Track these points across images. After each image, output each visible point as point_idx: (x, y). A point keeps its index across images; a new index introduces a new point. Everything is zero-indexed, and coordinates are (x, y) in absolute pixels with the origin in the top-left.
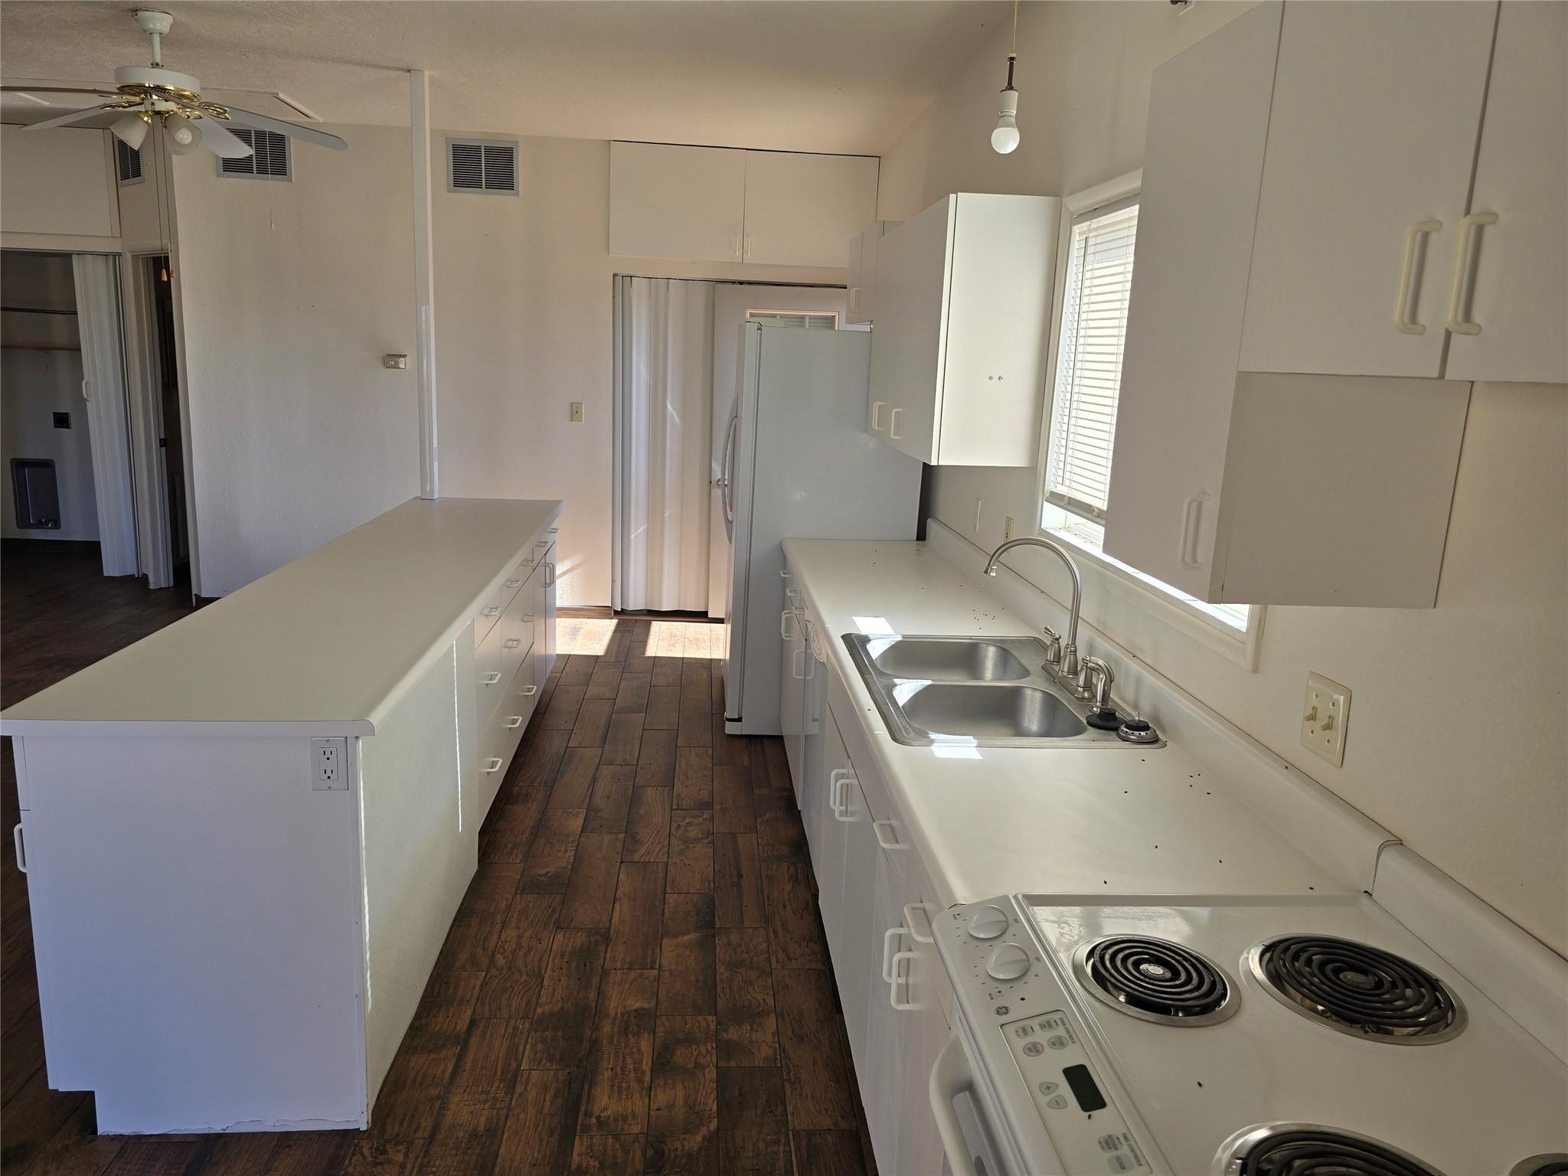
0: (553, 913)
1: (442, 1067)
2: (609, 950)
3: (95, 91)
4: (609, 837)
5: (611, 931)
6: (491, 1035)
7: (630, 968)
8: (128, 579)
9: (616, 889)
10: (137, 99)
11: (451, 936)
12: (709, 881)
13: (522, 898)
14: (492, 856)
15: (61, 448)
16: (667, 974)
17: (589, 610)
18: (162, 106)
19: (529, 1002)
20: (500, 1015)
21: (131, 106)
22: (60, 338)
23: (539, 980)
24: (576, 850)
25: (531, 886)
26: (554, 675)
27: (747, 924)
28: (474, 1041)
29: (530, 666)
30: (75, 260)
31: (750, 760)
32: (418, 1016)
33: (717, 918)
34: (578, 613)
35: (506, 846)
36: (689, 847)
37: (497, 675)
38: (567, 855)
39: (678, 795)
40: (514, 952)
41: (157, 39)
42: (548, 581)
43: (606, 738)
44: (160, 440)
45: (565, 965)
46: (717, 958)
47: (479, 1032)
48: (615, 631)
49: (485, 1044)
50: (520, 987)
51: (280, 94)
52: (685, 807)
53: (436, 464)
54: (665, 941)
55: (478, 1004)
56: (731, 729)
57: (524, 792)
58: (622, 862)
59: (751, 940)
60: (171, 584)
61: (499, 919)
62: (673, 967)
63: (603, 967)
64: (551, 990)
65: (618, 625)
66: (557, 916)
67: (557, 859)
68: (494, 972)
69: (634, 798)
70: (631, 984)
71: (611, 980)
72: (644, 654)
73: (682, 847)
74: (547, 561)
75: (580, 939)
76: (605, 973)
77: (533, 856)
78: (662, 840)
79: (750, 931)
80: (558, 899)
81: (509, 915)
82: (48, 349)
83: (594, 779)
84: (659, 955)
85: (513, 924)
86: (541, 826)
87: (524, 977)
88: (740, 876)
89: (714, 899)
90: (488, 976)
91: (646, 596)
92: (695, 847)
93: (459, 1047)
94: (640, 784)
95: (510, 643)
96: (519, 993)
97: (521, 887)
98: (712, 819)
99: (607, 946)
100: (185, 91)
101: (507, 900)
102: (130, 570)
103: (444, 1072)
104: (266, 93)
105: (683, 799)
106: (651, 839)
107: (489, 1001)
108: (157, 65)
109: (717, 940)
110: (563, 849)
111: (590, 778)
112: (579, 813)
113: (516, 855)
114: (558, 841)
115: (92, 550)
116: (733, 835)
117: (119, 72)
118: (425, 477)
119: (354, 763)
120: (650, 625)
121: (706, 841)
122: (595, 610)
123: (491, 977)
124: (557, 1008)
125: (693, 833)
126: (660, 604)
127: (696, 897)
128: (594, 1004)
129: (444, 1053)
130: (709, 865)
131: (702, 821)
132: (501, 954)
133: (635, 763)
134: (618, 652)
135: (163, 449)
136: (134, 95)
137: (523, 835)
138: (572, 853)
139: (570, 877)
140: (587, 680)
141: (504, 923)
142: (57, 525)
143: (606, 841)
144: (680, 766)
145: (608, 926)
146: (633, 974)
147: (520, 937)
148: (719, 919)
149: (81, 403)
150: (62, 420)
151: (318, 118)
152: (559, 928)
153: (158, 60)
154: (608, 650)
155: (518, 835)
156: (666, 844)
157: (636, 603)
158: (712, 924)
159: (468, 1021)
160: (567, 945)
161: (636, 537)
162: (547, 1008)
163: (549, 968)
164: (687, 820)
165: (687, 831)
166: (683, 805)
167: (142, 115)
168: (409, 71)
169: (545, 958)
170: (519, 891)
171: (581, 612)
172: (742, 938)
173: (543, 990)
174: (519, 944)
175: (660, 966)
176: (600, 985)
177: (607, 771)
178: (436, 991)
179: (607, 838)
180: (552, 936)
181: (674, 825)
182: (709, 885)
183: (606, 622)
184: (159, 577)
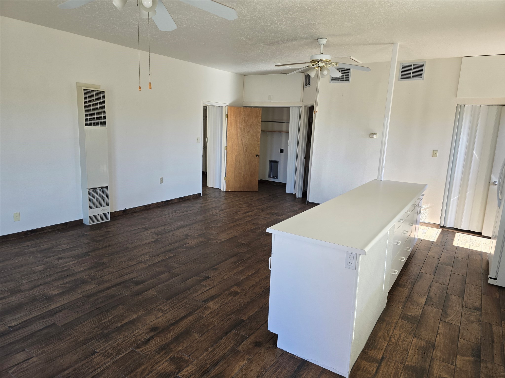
0: (413, 330)
1: (372, 368)
2: (434, 351)
3: (305, 63)
4: (436, 309)
5: (436, 345)
6: (389, 365)
7: (443, 361)
8: (291, 194)
9: (438, 330)
10: (315, 64)
11: (377, 326)
12: (478, 339)
13: (401, 321)
14: (391, 303)
15: (280, 158)
16: (458, 369)
17: (431, 224)
18: (321, 65)
19: (403, 358)
20: (392, 359)
21: (313, 66)
22: (284, 129)
23: (407, 352)
24: (423, 310)
25: (404, 317)
26: (416, 245)
27: (496, 362)
28: (383, 364)
29: (409, 241)
30: (291, 108)
31: (500, 296)
32: (365, 348)
33: (481, 355)
34: (426, 225)
35: (396, 301)
36: (470, 323)
37: (400, 242)
38: (419, 311)
39: (466, 302)
40: (398, 339)
41: (322, 46)
42: (419, 212)
43: (435, 272)
44: (304, 157)
45: (417, 350)
46: (481, 371)
47: (385, 362)
48: (441, 234)
49: (387, 367)
50: (400, 352)
51: (351, 57)
52: (468, 307)
53: (383, 169)
54: (458, 356)
55: (385, 352)
56: (490, 281)
57: (404, 284)
58: (440, 320)
59: (497, 369)
60: (301, 197)
61: (393, 325)
62: (461, 367)
63: (432, 357)
64: (411, 357)
65: (442, 231)
66: (414, 332)
67: (415, 311)
68: (391, 343)
69: (447, 298)
70: (443, 367)
71: (435, 363)
72: (452, 245)
73: (467, 322)
74: (419, 205)
75: (423, 343)
76: (432, 359)
77: (406, 307)
78: (458, 317)
79: (497, 365)
80: (415, 325)
81: (397, 325)
82: (281, 132)
83: (430, 286)
84: (455, 360)
85: (398, 329)
86: (409, 297)
87: (402, 349)
88: (493, 342)
89: (480, 347)
90: (389, 344)
91: (455, 223)
92: (472, 324)
93: (378, 364)
94: (449, 293)
95: (404, 232)
96: (400, 354)
97: (401, 317)
98: (481, 315)
99: (434, 350)
100: (328, 60)
101: (396, 319)
102: (292, 192)
103: (373, 370)
104: (347, 57)
105: (468, 304)
106: (453, 315)
107: (389, 353)
108: (321, 53)
109: (481, 364)
110: (417, 308)
111: (429, 285)
112: (424, 297)
113: (400, 305)
114: (416, 305)
115: (284, 185)
116: (491, 325)
117: (312, 57)
118: (379, 172)
119: (358, 262)
120: (455, 234)
121: (477, 323)
122: (433, 224)
123: (389, 345)
124: (414, 365)
125: (472, 318)
126: (460, 227)
127: (472, 344)
128: (428, 369)
129: (373, 364)
130: (479, 333)
131: (476, 315)
132: (394, 338)
133: (447, 285)
134: (441, 241)
135: (305, 159)
136: (314, 63)
137: (402, 299)
138: (421, 311)
139: (420, 319)
140: (429, 250)
141: (395, 328)
142: (277, 178)
143: (434, 311)
144: (467, 291)
145: (434, 342)
146: (444, 364)
147: (400, 334)
148: (483, 356)
149: (287, 146)
150: (282, 151)
151: (360, 62)
152: (415, 336)
153: (322, 52)
154: (437, 240)
155: (401, 298)
156: (460, 319)
157: (450, 224)
158: (479, 357)
159: (381, 357)
160: (418, 343)
161: (453, 200)
162: (410, 364)
163: (411, 349)
164: (469, 313)
165: (469, 317)
166: (467, 306)
167: (316, 68)
168: (393, 44)
169: (410, 345)
170: (400, 318)
171: (427, 225)
172: (493, 367)
173: (408, 356)
174: (400, 336)
175: (455, 365)
176: (430, 363)
177: (435, 285)
178: (371, 342)
179: (435, 310)
180: (412, 338)
181: (463, 313)
182: (478, 341)
183: (437, 230)
184: (299, 195)
